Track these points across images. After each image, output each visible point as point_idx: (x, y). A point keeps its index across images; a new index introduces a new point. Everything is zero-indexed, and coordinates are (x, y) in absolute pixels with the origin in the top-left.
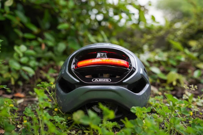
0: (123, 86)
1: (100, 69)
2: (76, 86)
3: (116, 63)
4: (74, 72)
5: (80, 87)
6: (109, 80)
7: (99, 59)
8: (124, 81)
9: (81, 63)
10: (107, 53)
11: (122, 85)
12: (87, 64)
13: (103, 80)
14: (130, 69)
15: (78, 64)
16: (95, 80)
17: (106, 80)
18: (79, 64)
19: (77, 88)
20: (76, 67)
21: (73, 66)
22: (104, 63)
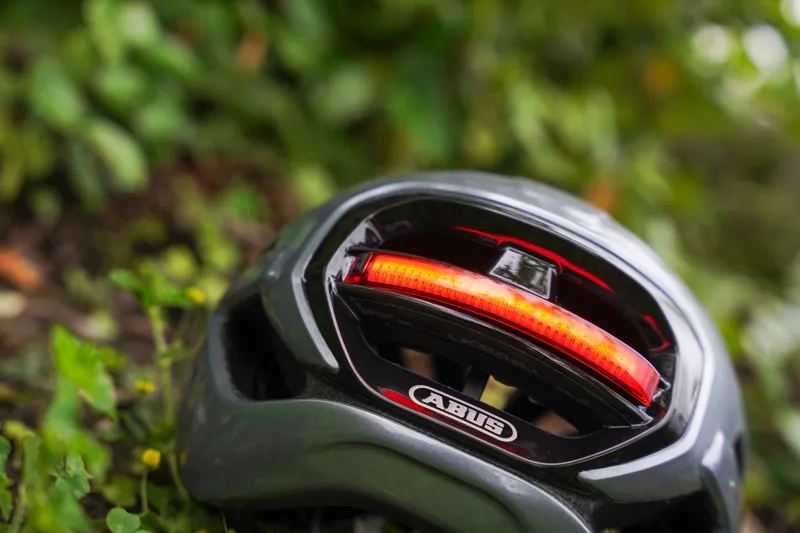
0: (574, 498)
1: (482, 347)
2: (312, 382)
3: (582, 351)
4: (335, 299)
5: (332, 398)
6: (507, 432)
7: (503, 287)
8: (586, 475)
9: (390, 268)
10: (557, 268)
11: (569, 492)
12: (420, 287)
13: (471, 417)
14: (651, 419)
15: (373, 260)
16: (427, 393)
17: (491, 422)
18: (376, 265)
19: (313, 396)
20: (354, 272)
21: (340, 264)
22: (518, 320)
